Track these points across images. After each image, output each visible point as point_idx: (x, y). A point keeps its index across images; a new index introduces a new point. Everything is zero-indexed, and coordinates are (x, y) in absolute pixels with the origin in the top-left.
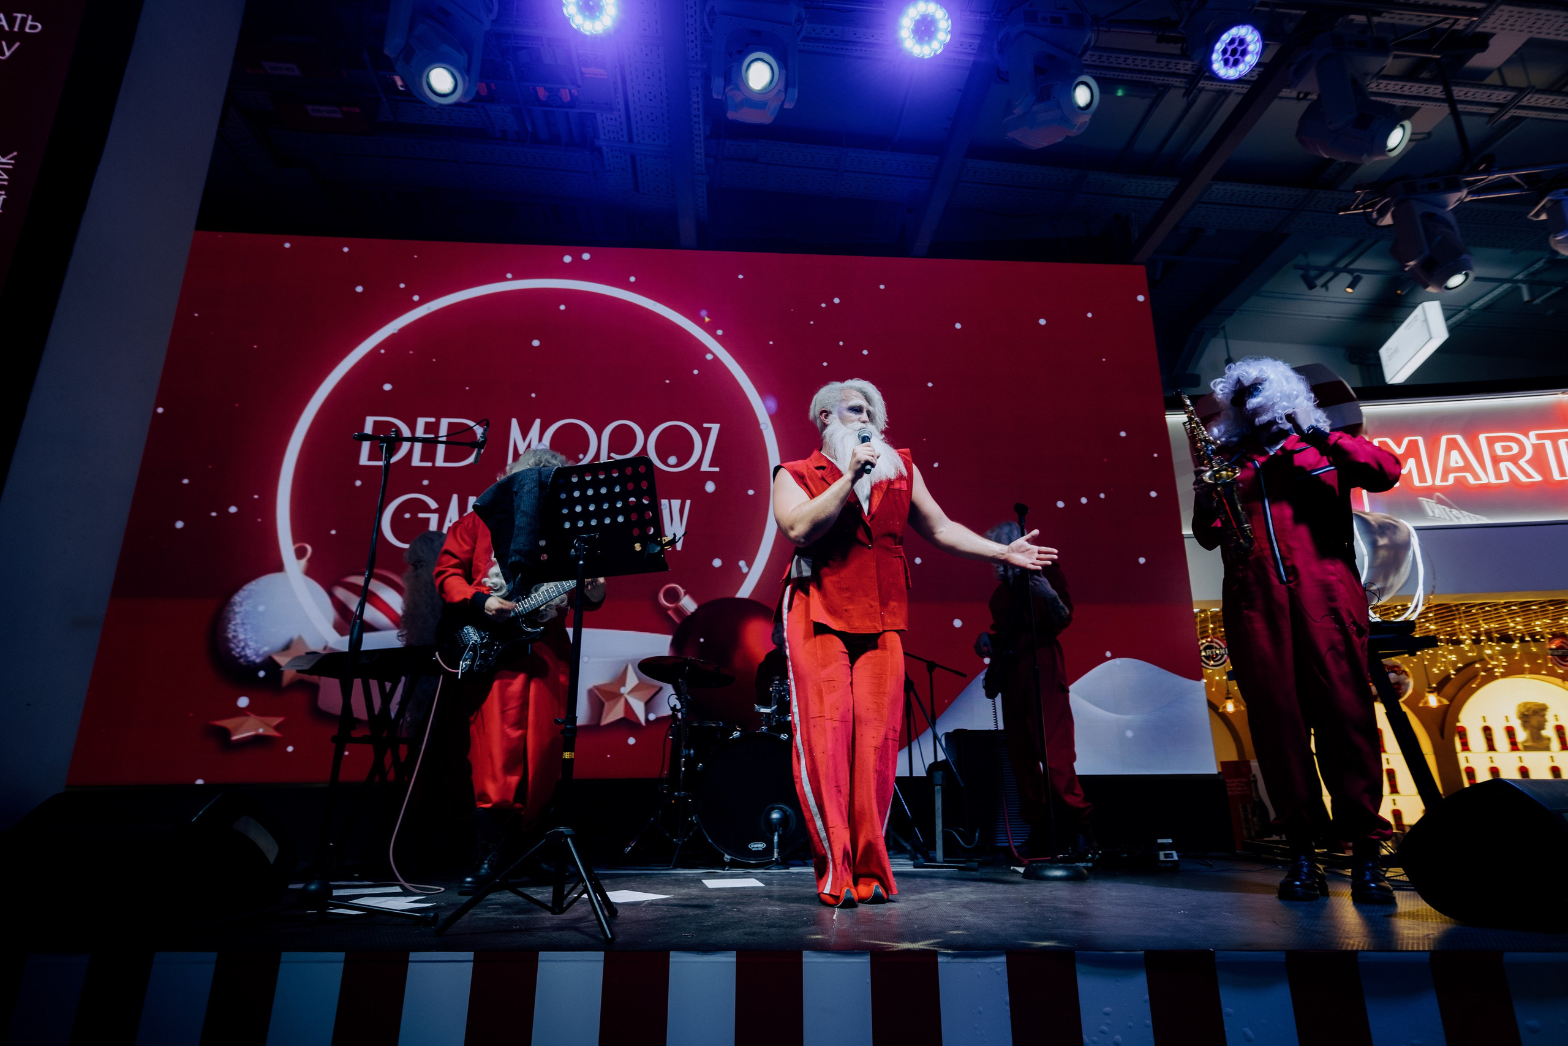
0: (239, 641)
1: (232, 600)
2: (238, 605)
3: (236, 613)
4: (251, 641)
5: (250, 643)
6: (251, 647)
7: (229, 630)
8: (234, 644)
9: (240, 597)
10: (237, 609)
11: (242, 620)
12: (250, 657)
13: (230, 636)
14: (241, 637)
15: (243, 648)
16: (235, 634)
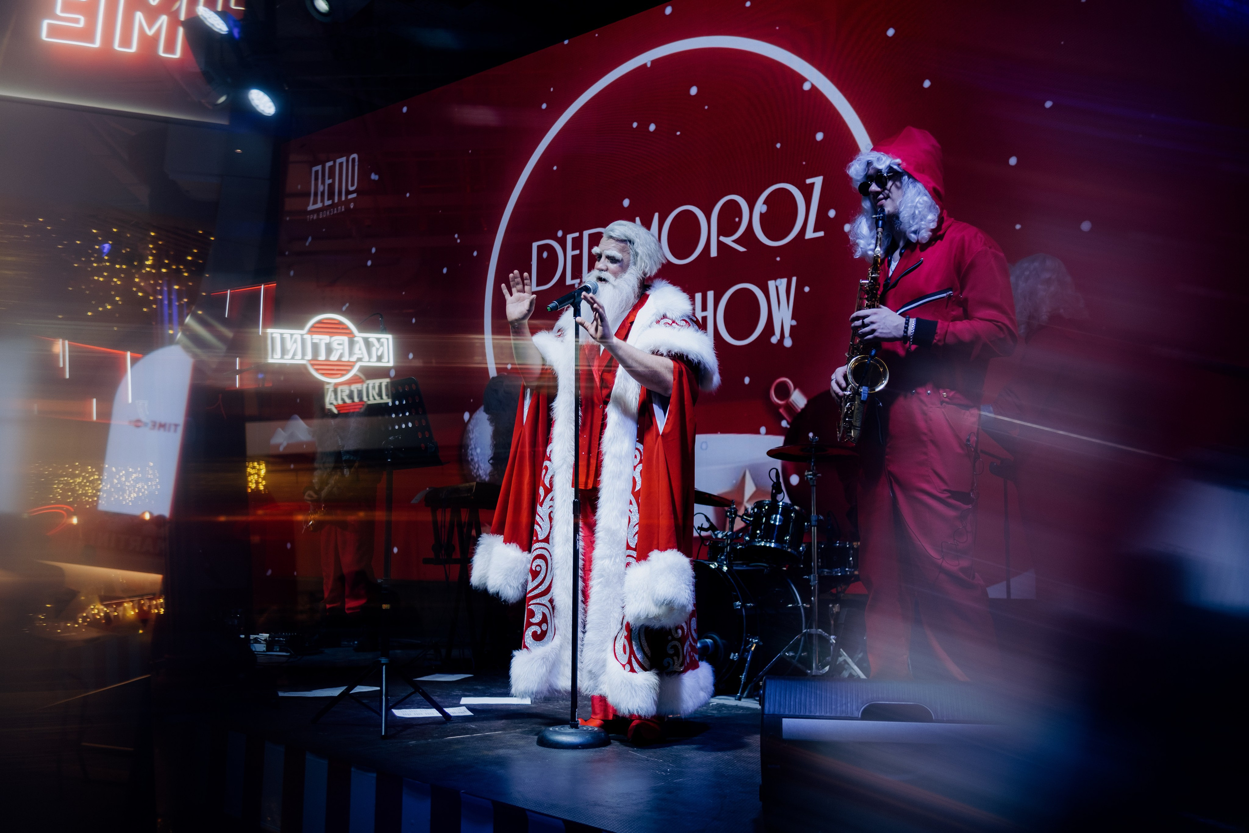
0: (475, 464)
1: (468, 428)
2: (471, 432)
3: (471, 440)
4: (482, 463)
5: (482, 465)
6: (482, 468)
7: (468, 454)
8: (473, 466)
9: (471, 425)
10: (471, 437)
11: (475, 445)
12: (483, 476)
13: (470, 459)
14: (476, 459)
15: (478, 469)
16: (472, 458)
